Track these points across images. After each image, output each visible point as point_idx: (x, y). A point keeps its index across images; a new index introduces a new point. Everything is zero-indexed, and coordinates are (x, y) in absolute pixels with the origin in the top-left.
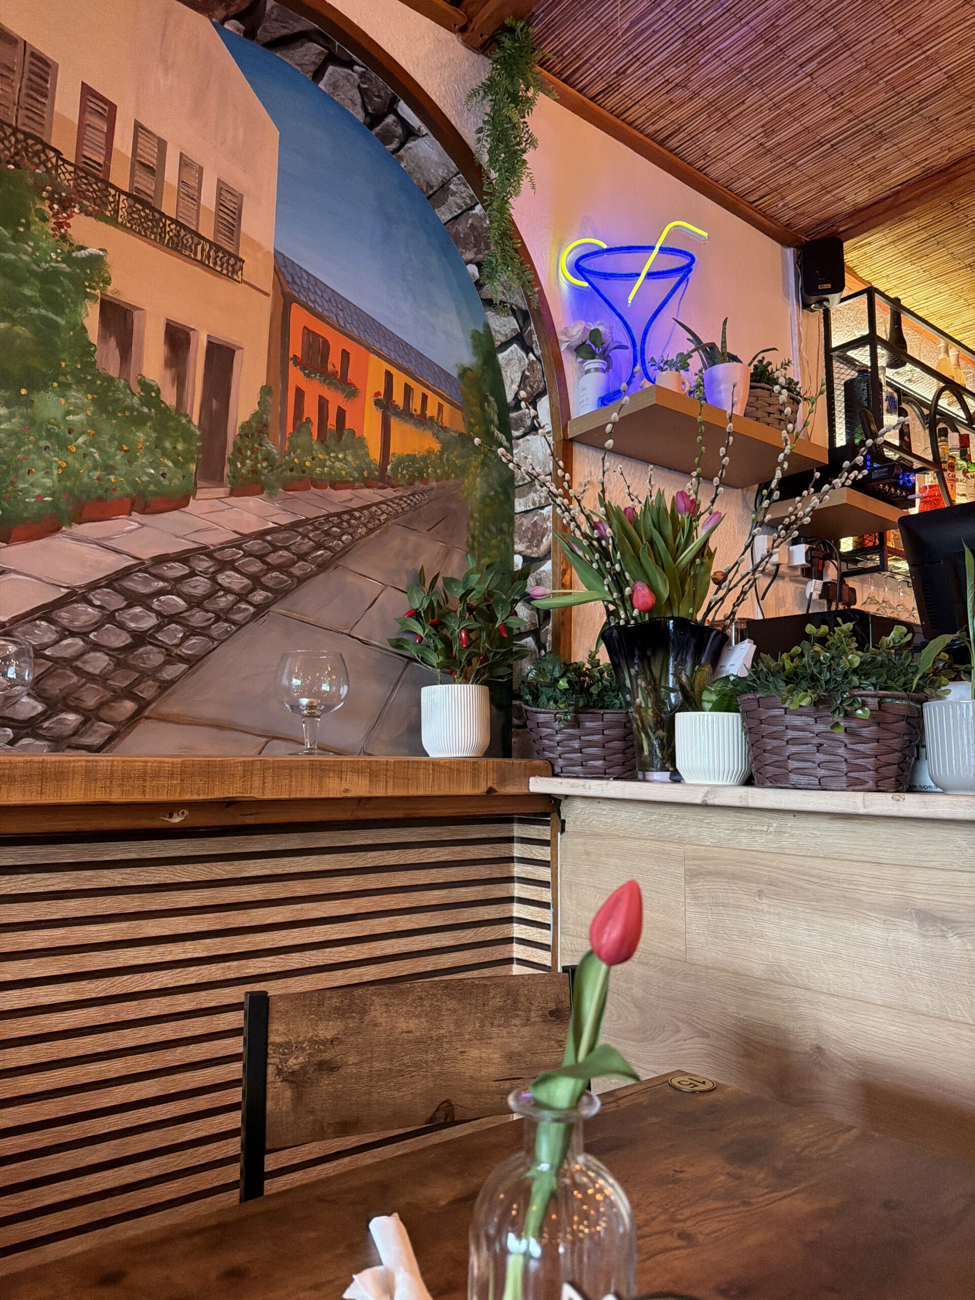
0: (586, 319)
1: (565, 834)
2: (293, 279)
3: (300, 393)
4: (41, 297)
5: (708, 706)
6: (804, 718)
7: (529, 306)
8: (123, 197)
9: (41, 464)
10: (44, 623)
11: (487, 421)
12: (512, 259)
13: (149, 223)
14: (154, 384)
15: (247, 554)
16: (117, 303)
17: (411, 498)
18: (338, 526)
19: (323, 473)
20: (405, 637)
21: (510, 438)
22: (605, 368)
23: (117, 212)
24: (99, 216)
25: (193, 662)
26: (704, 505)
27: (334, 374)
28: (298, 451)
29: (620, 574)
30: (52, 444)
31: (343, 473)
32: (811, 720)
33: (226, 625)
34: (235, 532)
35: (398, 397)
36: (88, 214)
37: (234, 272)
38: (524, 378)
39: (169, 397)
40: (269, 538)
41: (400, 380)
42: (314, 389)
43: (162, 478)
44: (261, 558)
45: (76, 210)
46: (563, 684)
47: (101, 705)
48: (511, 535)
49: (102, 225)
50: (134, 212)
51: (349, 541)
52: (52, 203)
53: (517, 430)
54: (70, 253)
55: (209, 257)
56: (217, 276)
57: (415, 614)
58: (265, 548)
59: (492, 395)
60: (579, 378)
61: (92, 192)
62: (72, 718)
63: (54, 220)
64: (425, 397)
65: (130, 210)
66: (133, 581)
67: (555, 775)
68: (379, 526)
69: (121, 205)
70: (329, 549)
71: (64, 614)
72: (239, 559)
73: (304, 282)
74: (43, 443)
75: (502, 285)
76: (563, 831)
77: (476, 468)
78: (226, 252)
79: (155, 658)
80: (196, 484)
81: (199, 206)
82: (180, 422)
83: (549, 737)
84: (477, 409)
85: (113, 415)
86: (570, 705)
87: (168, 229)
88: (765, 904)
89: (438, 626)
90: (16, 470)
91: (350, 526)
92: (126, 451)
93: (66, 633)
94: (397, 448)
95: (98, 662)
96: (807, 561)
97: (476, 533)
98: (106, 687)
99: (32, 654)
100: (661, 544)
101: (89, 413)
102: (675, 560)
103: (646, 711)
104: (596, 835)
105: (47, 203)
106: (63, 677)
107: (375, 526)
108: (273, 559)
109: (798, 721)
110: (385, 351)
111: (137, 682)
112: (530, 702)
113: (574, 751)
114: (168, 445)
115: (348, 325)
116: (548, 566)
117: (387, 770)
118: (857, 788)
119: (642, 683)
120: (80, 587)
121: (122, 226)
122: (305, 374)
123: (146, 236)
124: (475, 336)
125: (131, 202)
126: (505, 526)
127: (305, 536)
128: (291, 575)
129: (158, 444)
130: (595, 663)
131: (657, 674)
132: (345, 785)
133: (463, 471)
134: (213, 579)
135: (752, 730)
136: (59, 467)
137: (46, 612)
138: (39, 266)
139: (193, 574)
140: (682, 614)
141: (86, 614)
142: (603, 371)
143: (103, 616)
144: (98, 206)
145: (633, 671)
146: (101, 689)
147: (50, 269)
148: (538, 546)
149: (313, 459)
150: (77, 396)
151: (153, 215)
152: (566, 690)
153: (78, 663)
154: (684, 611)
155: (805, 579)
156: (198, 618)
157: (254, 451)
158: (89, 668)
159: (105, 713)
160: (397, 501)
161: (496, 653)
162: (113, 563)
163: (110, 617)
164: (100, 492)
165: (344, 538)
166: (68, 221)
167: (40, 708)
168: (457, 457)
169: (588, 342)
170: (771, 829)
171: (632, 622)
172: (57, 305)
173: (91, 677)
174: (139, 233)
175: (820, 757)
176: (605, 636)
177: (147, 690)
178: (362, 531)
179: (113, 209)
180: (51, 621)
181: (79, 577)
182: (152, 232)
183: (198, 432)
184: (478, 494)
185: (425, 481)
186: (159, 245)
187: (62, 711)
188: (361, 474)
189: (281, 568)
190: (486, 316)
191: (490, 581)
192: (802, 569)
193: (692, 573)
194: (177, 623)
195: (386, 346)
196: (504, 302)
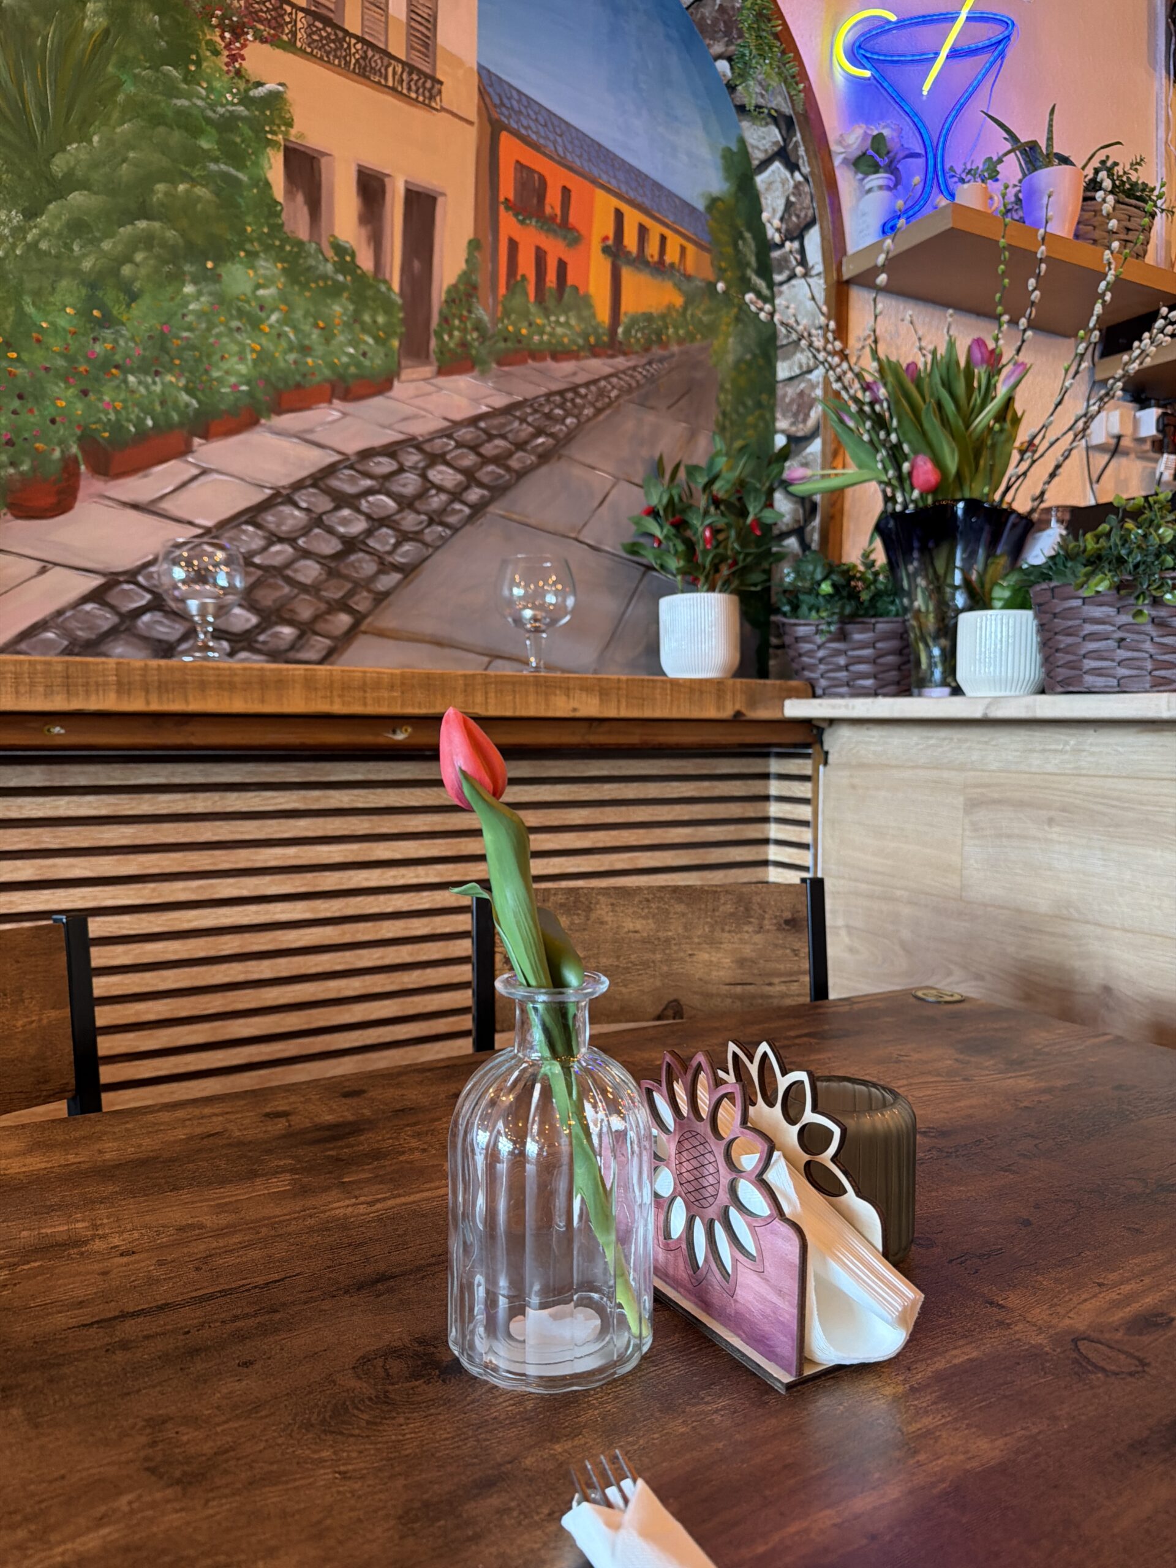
0: (868, 120)
1: (828, 767)
2: (501, 99)
3: (513, 245)
4: (219, 149)
5: (999, 604)
6: (1105, 609)
7: (794, 109)
8: (301, 15)
9: (235, 348)
10: (250, 528)
11: (742, 265)
12: (770, 48)
13: (332, 45)
14: (347, 245)
15: (459, 445)
16: (303, 149)
17: (648, 367)
18: (561, 406)
19: (541, 342)
20: (642, 540)
21: (771, 285)
22: (892, 185)
23: (294, 34)
24: (273, 41)
25: (408, 571)
26: (1008, 354)
27: (553, 218)
28: (513, 317)
29: (898, 446)
30: (244, 325)
31: (566, 340)
32: (1111, 611)
33: (440, 529)
34: (445, 419)
35: (631, 241)
36: (263, 40)
37: (432, 97)
38: (789, 204)
39: (365, 261)
40: (482, 424)
41: (633, 218)
42: (530, 237)
43: (362, 359)
44: (474, 448)
45: (250, 37)
46: (826, 588)
47: (316, 618)
48: (772, 410)
49: (278, 52)
50: (314, 33)
51: (573, 426)
52: (223, 32)
53: (780, 272)
54: (247, 91)
55: (401, 81)
56: (413, 105)
57: (653, 513)
58: (478, 437)
59: (749, 230)
60: (859, 199)
61: (265, 12)
62: (287, 631)
63: (226, 53)
64: (663, 239)
65: (309, 31)
66: (340, 479)
67: (814, 696)
68: (609, 405)
69: (299, 25)
70: (551, 435)
71: (270, 518)
72: (451, 451)
73: (515, 103)
74: (235, 324)
75: (760, 84)
76: (826, 763)
77: (728, 325)
78: (420, 72)
79: (369, 567)
80: (399, 363)
81: (387, 17)
82: (379, 291)
83: (810, 653)
84: (729, 250)
85: (305, 286)
86: (834, 613)
87: (353, 50)
88: (1055, 833)
89: (680, 526)
90: (209, 356)
91: (575, 405)
92: (323, 329)
93: (274, 538)
94: (630, 305)
95: (309, 571)
96: (1158, 430)
97: (728, 408)
98: (320, 599)
99: (241, 561)
100: (950, 407)
101: (280, 286)
102: (967, 426)
103: (927, 617)
104: (862, 766)
105: (218, 31)
106: (275, 587)
107: (605, 405)
108: (488, 449)
109: (1097, 612)
110: (613, 184)
111: (351, 593)
112: (789, 614)
113: (839, 669)
114: (367, 318)
115: (568, 155)
116: (816, 447)
117: (619, 689)
118: (1162, 688)
119: (921, 582)
120: (284, 487)
121: (301, 52)
122: (519, 220)
123: (329, 62)
124: (728, 156)
125: (310, 19)
126: (764, 397)
127: (523, 420)
128: (508, 469)
129: (356, 318)
130: (870, 565)
131: (941, 571)
132: (574, 704)
133: (710, 330)
134: (423, 476)
135: (1046, 627)
136: (253, 350)
137: (252, 515)
138: (214, 111)
139: (401, 470)
140: (976, 495)
141: (292, 517)
142: (888, 188)
143: (311, 519)
144: (274, 29)
145: (911, 568)
146: (314, 600)
147: (227, 114)
148: (805, 421)
149: (530, 325)
150: (267, 267)
151: (336, 34)
152: (831, 596)
153: (289, 572)
154: (978, 489)
155: (1156, 455)
156: (410, 521)
157: (462, 319)
158: (301, 578)
159: (320, 626)
160: (630, 372)
161: (747, 555)
162: (316, 459)
163: (317, 521)
164: (298, 378)
165: (569, 421)
166: (242, 52)
167: (254, 620)
168: (705, 313)
169: (871, 151)
170: (1068, 748)
171: (911, 506)
172: (236, 157)
173: (304, 588)
174: (321, 59)
175: (1122, 654)
176: (880, 529)
177: (362, 602)
178: (588, 411)
179: (291, 31)
180: (258, 526)
181: (282, 475)
182: (336, 56)
183: (399, 301)
184: (730, 358)
185: (664, 345)
186: (344, 71)
187: (276, 624)
188: (587, 340)
189: (497, 460)
190: (739, 128)
191: (742, 468)
192: (1153, 443)
193: (989, 442)
194: (388, 527)
195: (615, 177)
196: (761, 107)
